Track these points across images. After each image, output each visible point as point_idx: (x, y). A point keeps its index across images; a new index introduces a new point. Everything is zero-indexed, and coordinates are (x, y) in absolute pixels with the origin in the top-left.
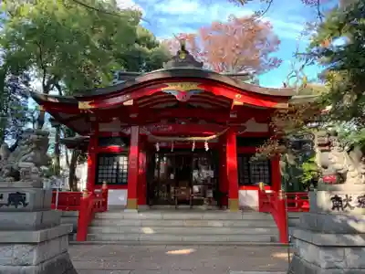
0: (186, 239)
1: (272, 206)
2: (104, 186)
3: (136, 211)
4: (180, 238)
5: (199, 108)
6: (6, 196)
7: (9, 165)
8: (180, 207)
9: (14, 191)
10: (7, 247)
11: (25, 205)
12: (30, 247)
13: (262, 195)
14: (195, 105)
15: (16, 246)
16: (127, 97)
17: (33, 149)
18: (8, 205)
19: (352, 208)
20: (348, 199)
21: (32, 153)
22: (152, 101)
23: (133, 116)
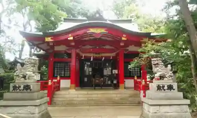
2: (58, 78)
3: (75, 90)
5: (106, 40)
6: (22, 87)
7: (22, 73)
8: (96, 88)
9: (25, 84)
10: (25, 107)
11: (31, 90)
12: (34, 107)
13: (136, 82)
14: (103, 38)
15: (29, 107)
16: (70, 35)
17: (32, 66)
18: (23, 90)
19: (164, 90)
20: (163, 87)
21: (32, 68)
22: (82, 36)
23: (73, 44)
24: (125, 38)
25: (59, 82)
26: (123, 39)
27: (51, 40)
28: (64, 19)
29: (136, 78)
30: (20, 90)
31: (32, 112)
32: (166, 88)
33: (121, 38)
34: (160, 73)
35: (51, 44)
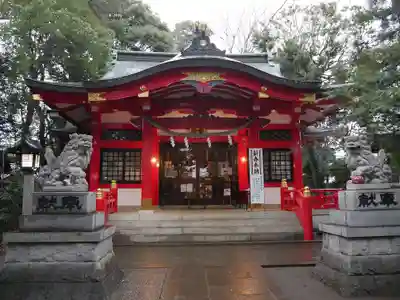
1: (296, 204)
2: (114, 185)
3: (152, 212)
6: (60, 200)
11: (79, 208)
13: (284, 193)
14: (215, 95)
16: (143, 87)
17: (80, 154)
18: (62, 208)
19: (375, 204)
20: (373, 197)
21: (80, 158)
22: (167, 91)
23: (147, 108)
24: (265, 92)
25: (115, 195)
26: (262, 95)
27: (101, 99)
28: (119, 54)
29: (284, 184)
30: (55, 208)
31: (86, 256)
32: (378, 199)
33: (256, 94)
34: (364, 168)
35: (94, 109)
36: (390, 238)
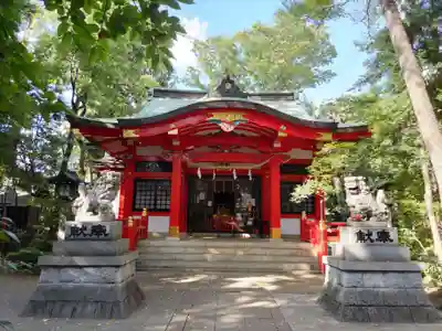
0: (230, 266)
2: (144, 213)
3: (178, 239)
4: (224, 265)
5: (243, 135)
6: (89, 228)
9: (96, 223)
11: (106, 235)
13: (304, 225)
14: (239, 132)
16: (173, 126)
18: (91, 235)
19: (372, 241)
20: (370, 234)
22: (195, 128)
23: (176, 143)
24: (284, 132)
25: (145, 222)
26: (280, 134)
27: (135, 135)
28: (155, 91)
30: (85, 235)
31: (110, 278)
32: (374, 237)
33: (276, 133)
35: (130, 143)
36: (384, 272)
